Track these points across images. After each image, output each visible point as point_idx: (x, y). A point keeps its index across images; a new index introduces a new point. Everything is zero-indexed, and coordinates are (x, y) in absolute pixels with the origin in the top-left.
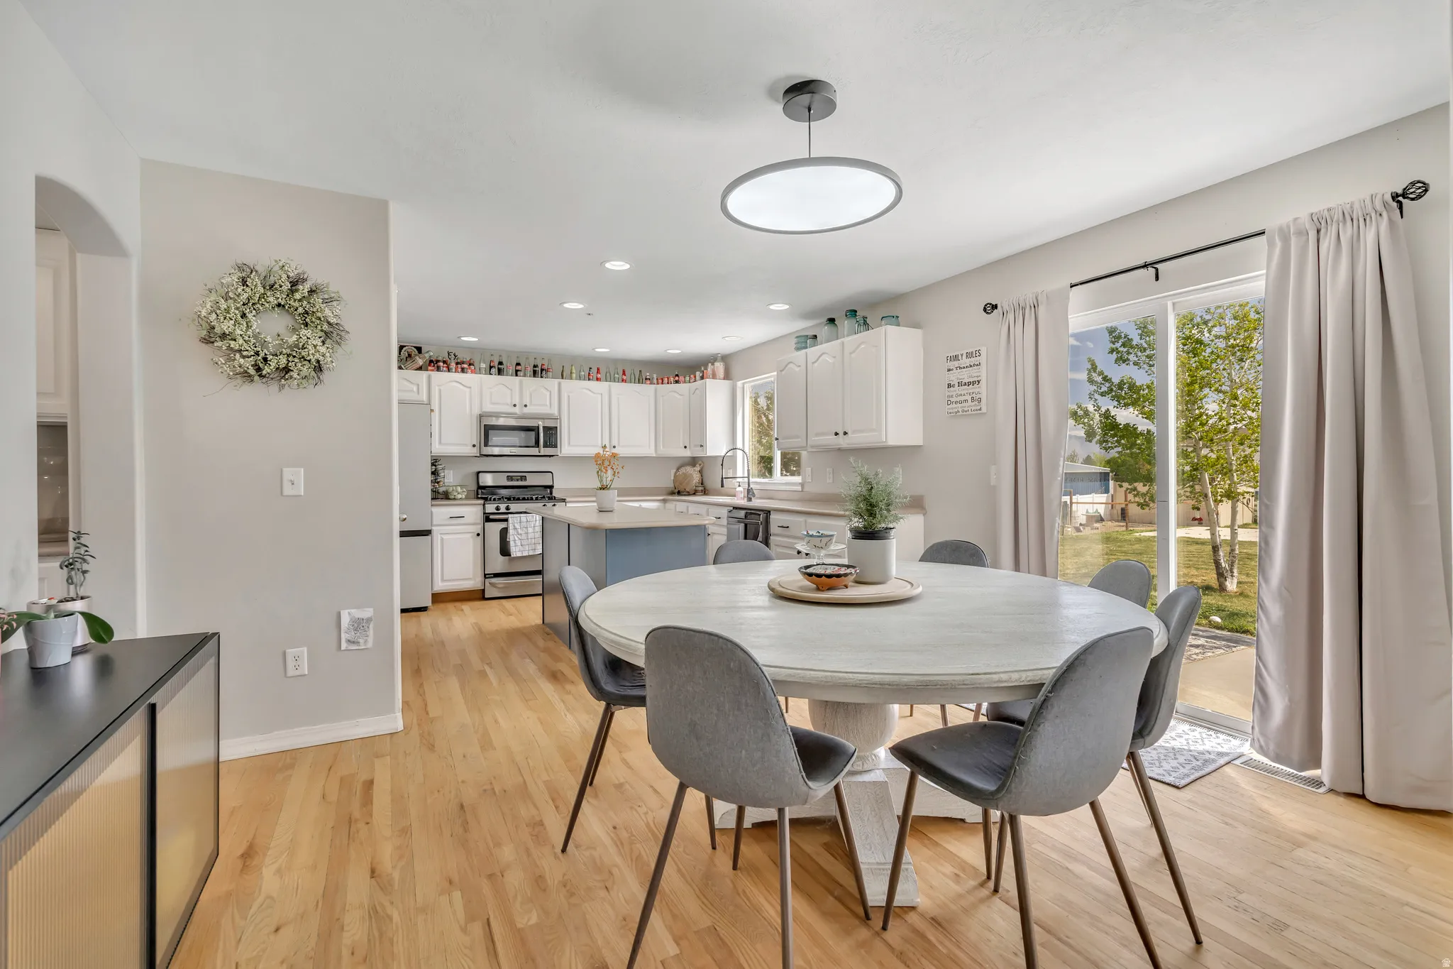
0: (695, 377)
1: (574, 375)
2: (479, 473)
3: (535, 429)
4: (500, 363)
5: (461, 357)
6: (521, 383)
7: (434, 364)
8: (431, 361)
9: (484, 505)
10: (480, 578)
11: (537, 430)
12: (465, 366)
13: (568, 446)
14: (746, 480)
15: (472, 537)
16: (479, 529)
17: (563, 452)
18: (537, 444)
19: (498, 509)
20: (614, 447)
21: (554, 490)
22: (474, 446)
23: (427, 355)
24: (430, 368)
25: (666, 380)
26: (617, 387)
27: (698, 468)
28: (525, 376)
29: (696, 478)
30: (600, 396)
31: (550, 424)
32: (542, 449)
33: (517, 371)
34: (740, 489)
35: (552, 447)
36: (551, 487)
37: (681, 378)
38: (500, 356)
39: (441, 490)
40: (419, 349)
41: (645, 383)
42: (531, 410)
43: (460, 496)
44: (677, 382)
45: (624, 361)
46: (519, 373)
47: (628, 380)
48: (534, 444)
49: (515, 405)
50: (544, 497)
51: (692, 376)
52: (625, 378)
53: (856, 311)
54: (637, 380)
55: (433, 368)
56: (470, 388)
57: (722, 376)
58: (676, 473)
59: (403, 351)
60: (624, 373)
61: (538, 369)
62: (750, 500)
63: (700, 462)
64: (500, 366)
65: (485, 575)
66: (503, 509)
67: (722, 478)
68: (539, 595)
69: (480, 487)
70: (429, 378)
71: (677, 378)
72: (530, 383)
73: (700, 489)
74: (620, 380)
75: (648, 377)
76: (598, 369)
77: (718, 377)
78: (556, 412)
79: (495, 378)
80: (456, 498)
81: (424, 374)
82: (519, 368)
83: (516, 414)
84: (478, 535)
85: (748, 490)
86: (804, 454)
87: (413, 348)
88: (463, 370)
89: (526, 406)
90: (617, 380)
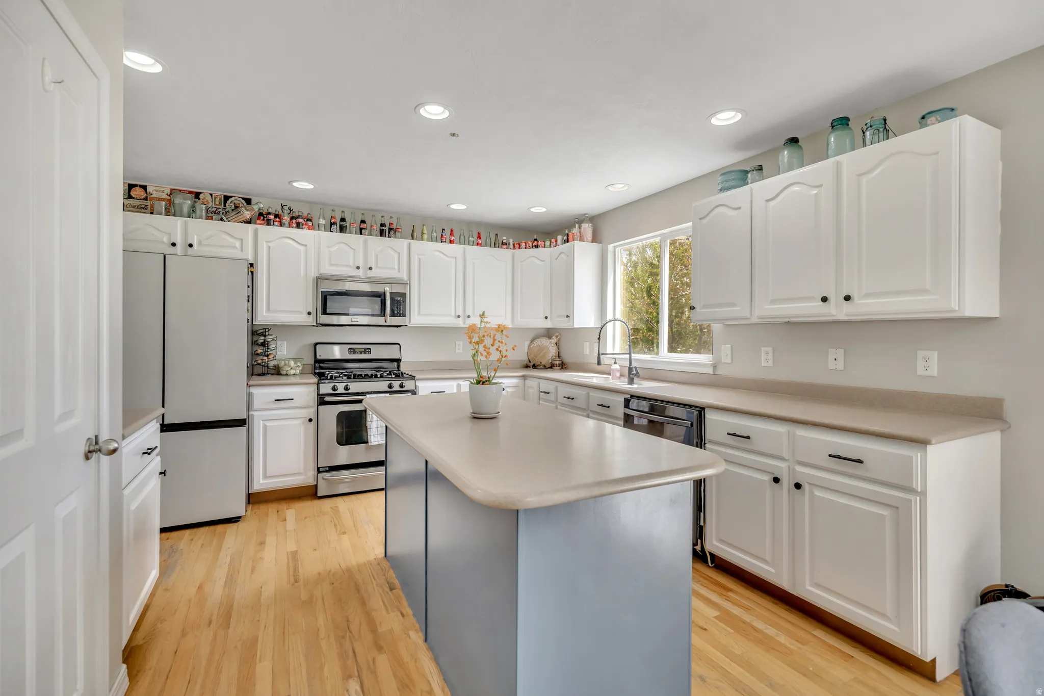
0: (556, 241)
1: (425, 236)
2: (316, 344)
3: (381, 296)
4: (343, 220)
5: (297, 210)
6: (365, 242)
7: (264, 217)
8: (261, 214)
9: (318, 384)
10: (312, 472)
11: (383, 297)
12: (301, 220)
13: (416, 316)
14: (628, 356)
15: (303, 423)
16: (311, 412)
17: (412, 321)
18: (383, 312)
19: (334, 389)
20: (469, 317)
21: (401, 364)
22: (309, 313)
23: (256, 208)
24: (258, 222)
25: (523, 245)
26: (473, 251)
27: (554, 340)
28: (370, 234)
29: (553, 351)
30: (454, 260)
31: (398, 289)
32: (389, 318)
33: (361, 229)
34: (616, 367)
35: (400, 316)
36: (398, 361)
37: (541, 243)
38: (343, 212)
39: (272, 364)
40: (248, 201)
41: (502, 247)
42: (376, 273)
43: (293, 372)
44: (537, 247)
45: (479, 224)
46: (363, 231)
47: (484, 243)
48: (379, 313)
49: (358, 268)
50: (390, 373)
51: (553, 240)
52: (480, 241)
53: (848, 119)
54: (493, 244)
55: (263, 222)
56: (306, 245)
57: (590, 239)
58: (529, 346)
59: (229, 202)
60: (479, 237)
61: (386, 228)
62: (631, 381)
63: (557, 334)
64: (342, 223)
65: (318, 469)
66: (341, 390)
67: (599, 354)
68: (382, 489)
69: (317, 361)
70: (256, 232)
71: (536, 243)
72: (376, 243)
73: (558, 362)
74: (475, 243)
75: (504, 241)
76: (452, 231)
77: (585, 240)
78: (404, 276)
79: (336, 236)
80: (289, 373)
81: (250, 227)
82: (363, 226)
83: (359, 277)
84: (310, 420)
85: (630, 370)
86: (716, 328)
87: (241, 199)
88: (298, 225)
89: (370, 268)
90: (472, 243)
